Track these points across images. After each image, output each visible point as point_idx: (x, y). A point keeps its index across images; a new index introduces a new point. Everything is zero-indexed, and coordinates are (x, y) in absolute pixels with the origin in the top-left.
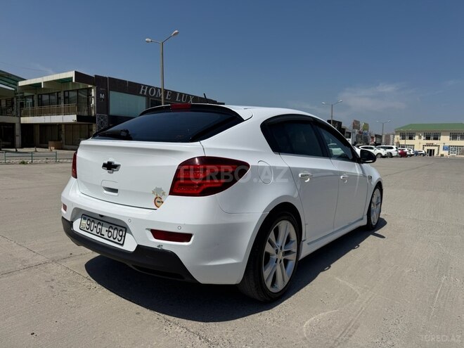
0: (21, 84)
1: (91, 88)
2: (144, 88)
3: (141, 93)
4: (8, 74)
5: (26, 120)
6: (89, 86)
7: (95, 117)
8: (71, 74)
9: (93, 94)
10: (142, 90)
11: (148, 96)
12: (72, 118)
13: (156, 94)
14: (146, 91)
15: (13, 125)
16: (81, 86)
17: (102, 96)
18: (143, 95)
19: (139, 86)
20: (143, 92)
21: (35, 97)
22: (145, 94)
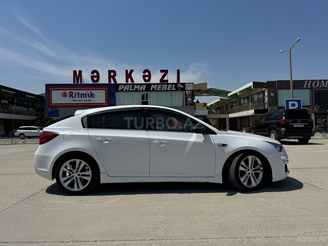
0: (229, 95)
1: (265, 90)
2: (308, 83)
3: (305, 87)
4: (223, 91)
5: (231, 115)
6: (264, 89)
7: (267, 109)
8: (251, 84)
9: (266, 94)
10: (306, 84)
11: (311, 88)
12: (251, 112)
13: (319, 85)
14: (309, 84)
15: (225, 119)
16: (260, 90)
17: (272, 94)
18: (307, 88)
19: (303, 81)
20: (307, 86)
21: (238, 101)
22: (309, 87)
